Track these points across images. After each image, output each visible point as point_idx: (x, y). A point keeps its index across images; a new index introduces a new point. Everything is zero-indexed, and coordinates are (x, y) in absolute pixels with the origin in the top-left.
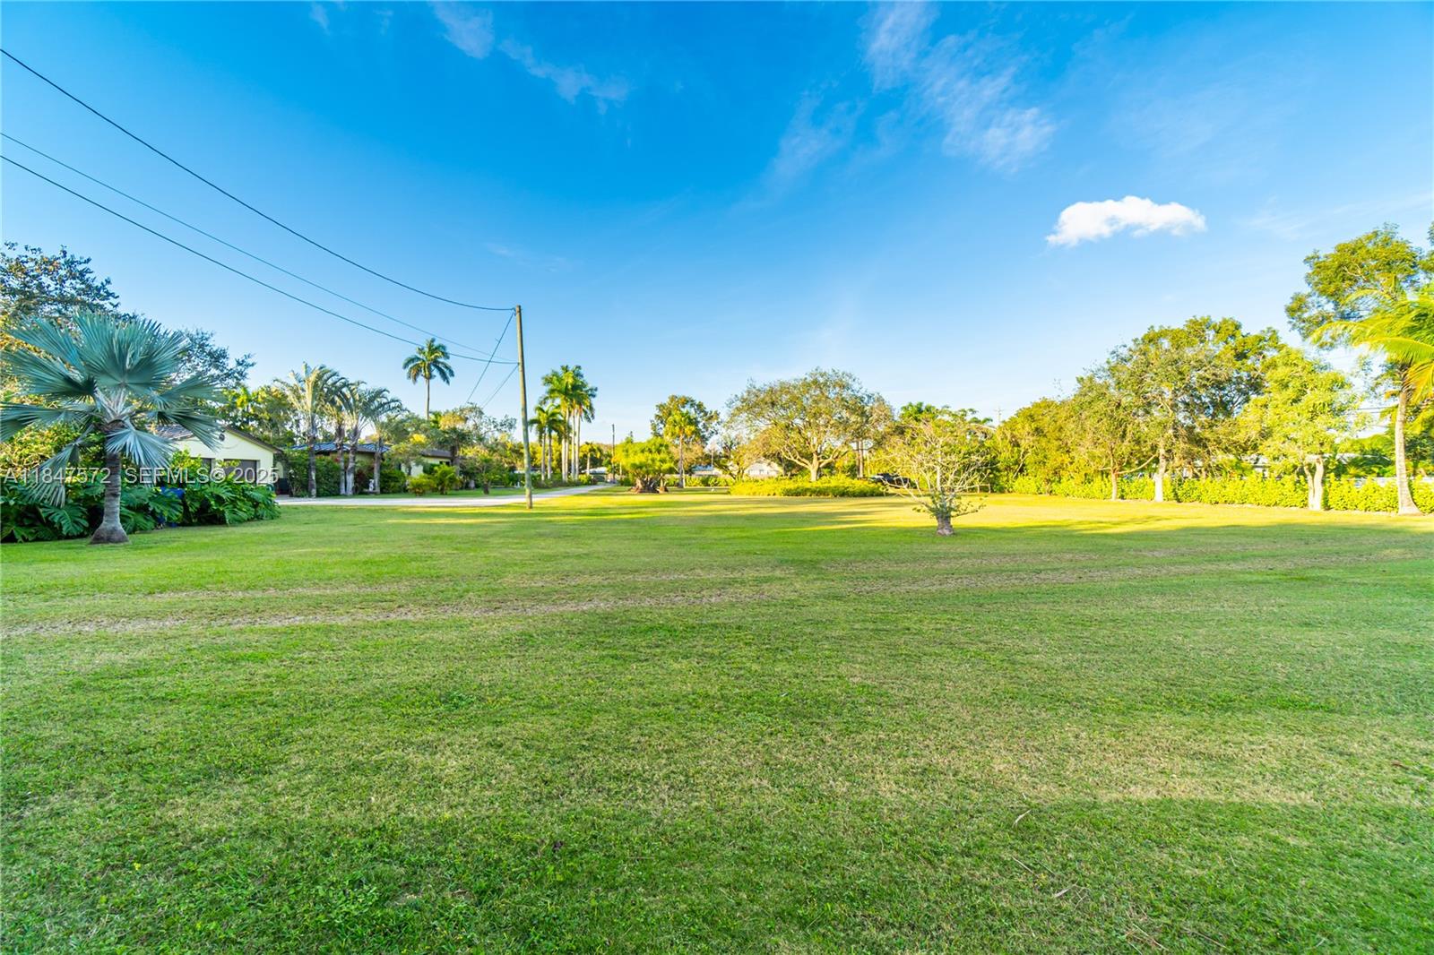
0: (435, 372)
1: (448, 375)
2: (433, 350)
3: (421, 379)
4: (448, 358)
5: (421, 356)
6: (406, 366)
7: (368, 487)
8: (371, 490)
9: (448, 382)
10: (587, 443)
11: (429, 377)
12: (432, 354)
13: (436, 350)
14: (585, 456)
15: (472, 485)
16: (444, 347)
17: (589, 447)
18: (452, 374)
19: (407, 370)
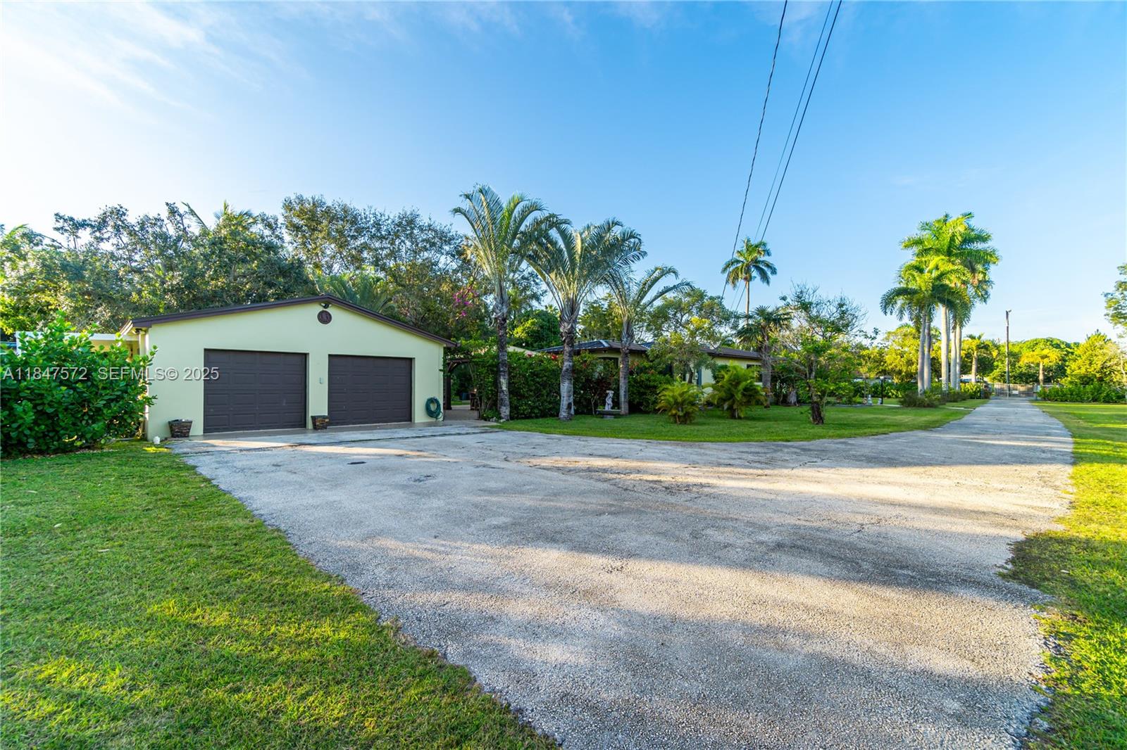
0: (755, 273)
1: (769, 273)
2: (751, 248)
3: (741, 283)
4: (769, 254)
5: (741, 259)
6: (724, 270)
7: (604, 404)
8: (607, 408)
9: (768, 283)
10: (972, 337)
11: (748, 279)
12: (750, 254)
13: (757, 248)
14: (969, 356)
15: (793, 399)
16: (764, 245)
17: (976, 342)
18: (774, 272)
19: (726, 275)
